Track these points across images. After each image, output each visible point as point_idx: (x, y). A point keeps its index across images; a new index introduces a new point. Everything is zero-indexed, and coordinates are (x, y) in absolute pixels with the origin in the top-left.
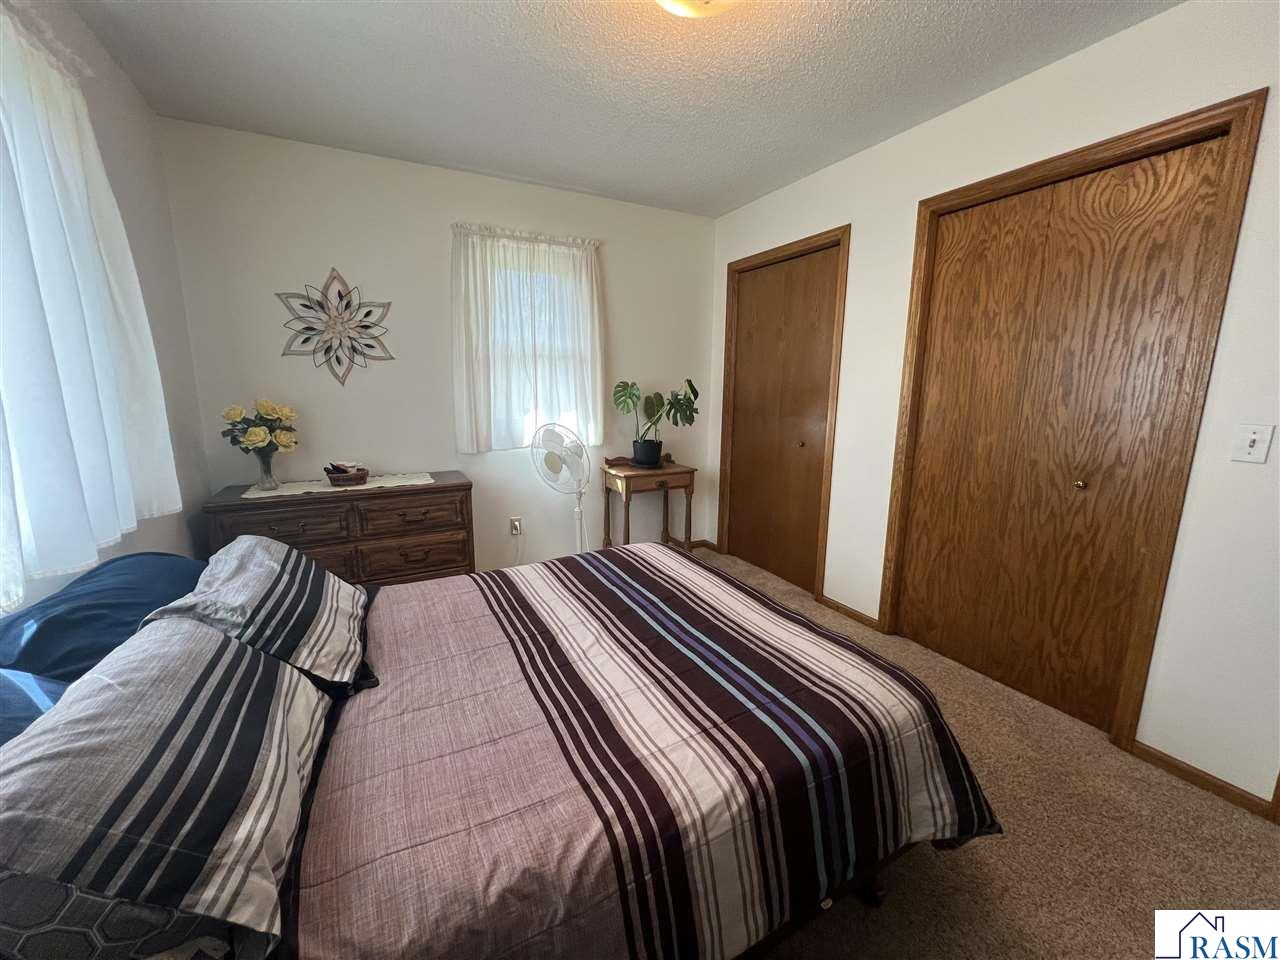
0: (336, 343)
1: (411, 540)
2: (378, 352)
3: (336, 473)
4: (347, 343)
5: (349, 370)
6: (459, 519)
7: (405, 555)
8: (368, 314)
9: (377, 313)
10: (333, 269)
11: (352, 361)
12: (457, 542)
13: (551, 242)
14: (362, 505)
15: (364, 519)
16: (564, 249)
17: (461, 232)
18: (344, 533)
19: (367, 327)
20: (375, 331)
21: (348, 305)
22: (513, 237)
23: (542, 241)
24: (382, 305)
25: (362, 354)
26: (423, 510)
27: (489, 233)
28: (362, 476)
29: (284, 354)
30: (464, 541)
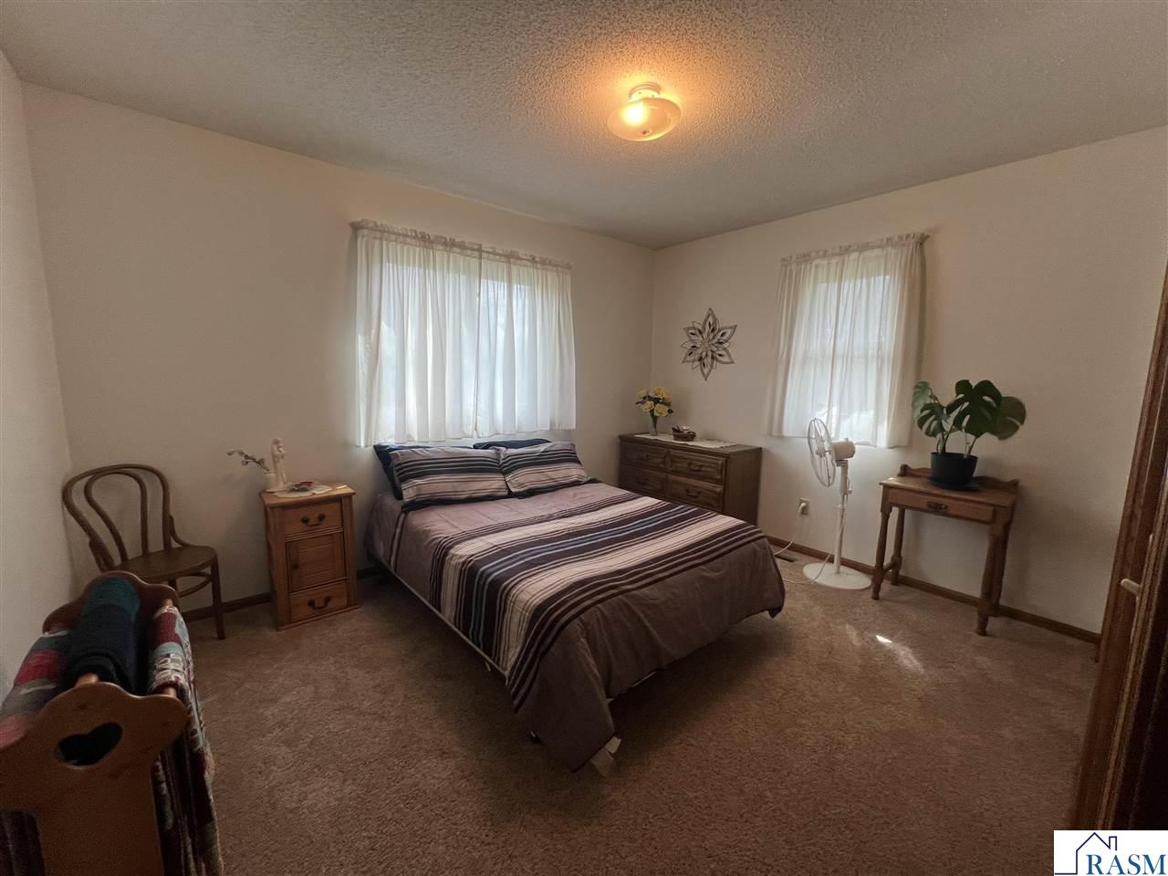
0: (704, 354)
1: (693, 482)
2: (726, 359)
3: (678, 433)
4: (710, 354)
5: (710, 371)
6: (719, 477)
7: (687, 491)
8: (723, 335)
9: (729, 332)
10: (710, 309)
11: (712, 366)
12: (714, 492)
13: (864, 247)
14: (672, 452)
15: (673, 461)
16: (877, 252)
17: (785, 262)
18: (662, 466)
19: (721, 343)
20: (726, 345)
21: (713, 330)
22: (825, 255)
23: (852, 252)
24: (731, 328)
25: (717, 360)
26: (700, 464)
27: (806, 258)
28: (692, 436)
29: (683, 362)
30: (719, 494)
